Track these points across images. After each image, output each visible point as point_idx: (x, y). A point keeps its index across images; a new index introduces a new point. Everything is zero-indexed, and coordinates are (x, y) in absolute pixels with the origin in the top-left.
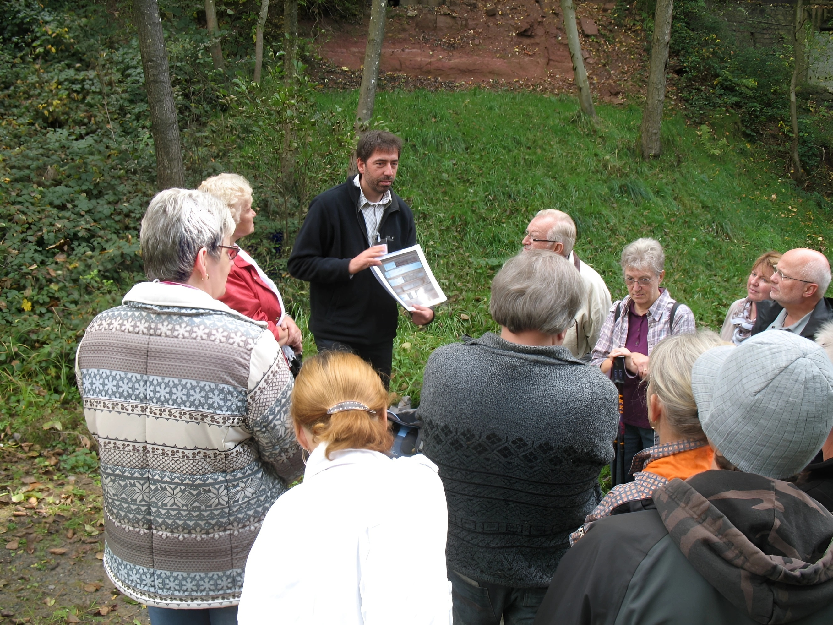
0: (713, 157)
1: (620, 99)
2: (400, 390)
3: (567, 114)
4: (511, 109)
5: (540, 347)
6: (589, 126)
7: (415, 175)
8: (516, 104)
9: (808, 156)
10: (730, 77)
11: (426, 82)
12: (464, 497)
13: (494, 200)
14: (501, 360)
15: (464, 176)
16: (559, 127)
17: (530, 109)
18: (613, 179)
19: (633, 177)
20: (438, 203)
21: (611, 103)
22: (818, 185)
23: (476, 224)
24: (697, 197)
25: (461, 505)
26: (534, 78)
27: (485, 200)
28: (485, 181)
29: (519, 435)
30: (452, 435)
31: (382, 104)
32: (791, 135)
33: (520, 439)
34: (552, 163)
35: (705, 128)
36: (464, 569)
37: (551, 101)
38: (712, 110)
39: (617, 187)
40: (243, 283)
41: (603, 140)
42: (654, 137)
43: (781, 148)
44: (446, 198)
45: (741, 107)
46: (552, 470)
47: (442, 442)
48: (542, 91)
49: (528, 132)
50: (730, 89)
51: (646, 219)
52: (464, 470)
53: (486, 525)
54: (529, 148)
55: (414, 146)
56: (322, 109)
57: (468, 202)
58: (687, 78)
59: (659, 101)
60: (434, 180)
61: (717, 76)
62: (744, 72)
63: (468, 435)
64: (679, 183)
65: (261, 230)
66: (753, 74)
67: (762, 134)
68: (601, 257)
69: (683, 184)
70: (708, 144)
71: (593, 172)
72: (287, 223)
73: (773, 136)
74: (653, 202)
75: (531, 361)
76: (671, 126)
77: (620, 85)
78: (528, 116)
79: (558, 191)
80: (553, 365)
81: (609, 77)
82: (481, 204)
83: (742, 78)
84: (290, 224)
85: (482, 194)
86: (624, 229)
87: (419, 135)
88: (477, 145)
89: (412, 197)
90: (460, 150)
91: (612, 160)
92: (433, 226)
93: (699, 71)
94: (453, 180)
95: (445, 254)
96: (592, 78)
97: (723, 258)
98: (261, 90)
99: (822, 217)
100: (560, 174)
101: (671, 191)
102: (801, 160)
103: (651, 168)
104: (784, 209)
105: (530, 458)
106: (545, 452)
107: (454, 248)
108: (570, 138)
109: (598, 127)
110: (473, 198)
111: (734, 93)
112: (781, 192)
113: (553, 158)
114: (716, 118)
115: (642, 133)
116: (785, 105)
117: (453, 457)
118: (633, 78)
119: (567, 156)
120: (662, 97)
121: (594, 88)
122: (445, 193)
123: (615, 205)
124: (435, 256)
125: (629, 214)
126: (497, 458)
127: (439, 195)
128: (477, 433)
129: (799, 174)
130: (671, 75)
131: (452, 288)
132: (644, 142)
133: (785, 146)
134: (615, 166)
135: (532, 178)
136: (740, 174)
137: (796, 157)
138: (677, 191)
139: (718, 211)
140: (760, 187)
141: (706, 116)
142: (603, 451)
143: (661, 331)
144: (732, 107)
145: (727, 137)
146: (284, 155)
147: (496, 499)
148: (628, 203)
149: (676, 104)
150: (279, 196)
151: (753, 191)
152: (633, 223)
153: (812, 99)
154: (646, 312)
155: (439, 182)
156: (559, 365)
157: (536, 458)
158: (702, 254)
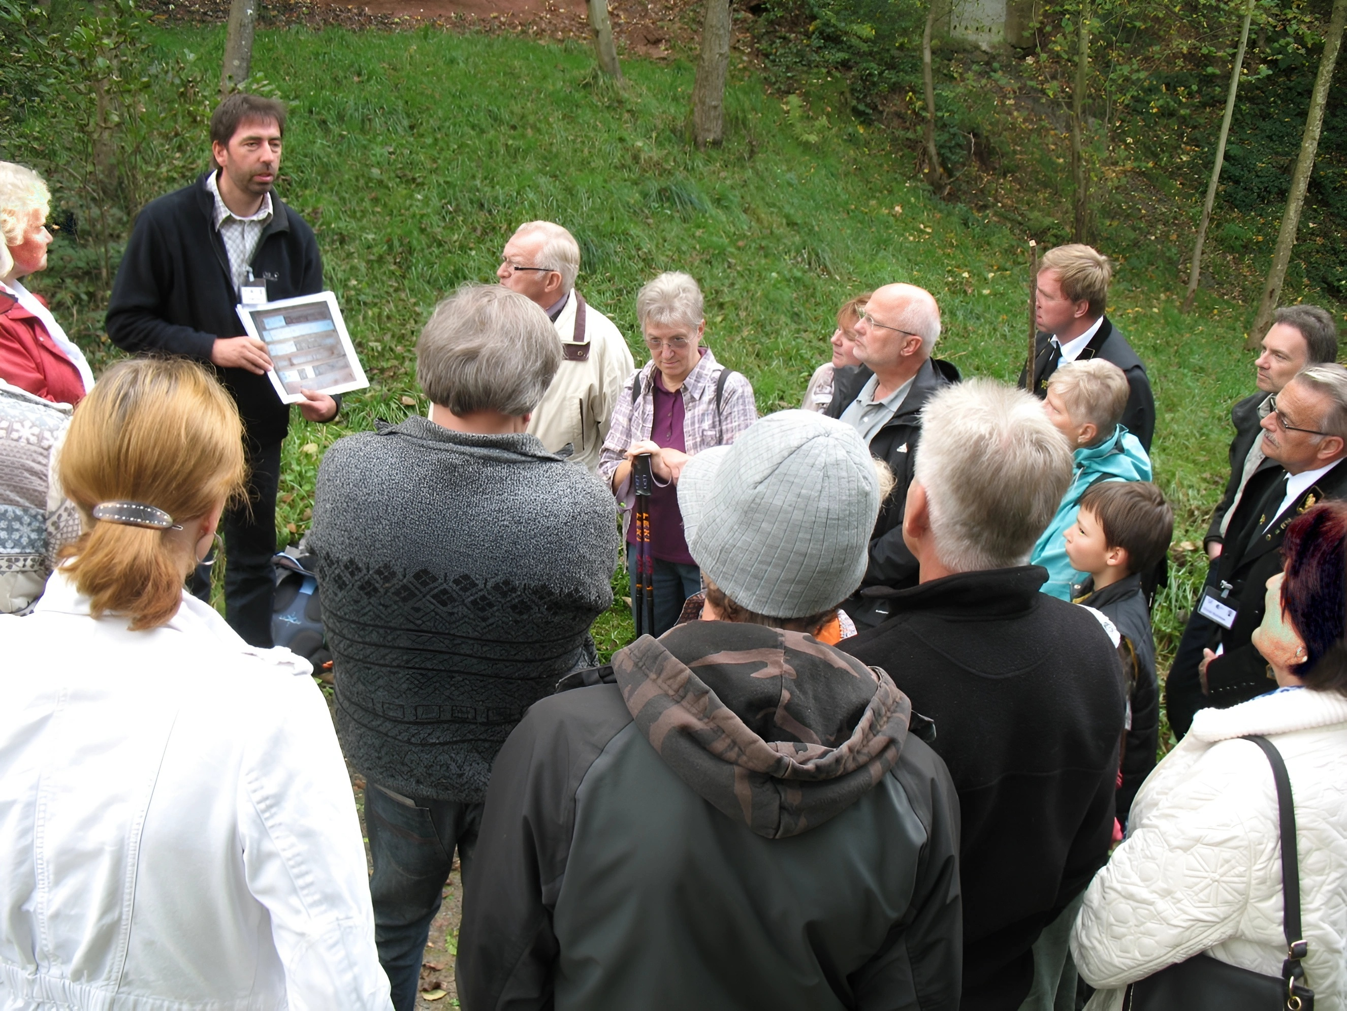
0: (806, 146)
1: (662, 50)
2: (301, 520)
3: (576, 73)
4: (485, 63)
5: (493, 437)
6: (611, 93)
7: (325, 171)
8: (494, 55)
9: (950, 148)
10: (833, 21)
11: (343, 15)
12: (383, 669)
13: (455, 211)
14: (434, 457)
15: (408, 172)
16: (562, 95)
17: (516, 63)
18: (649, 179)
19: (680, 175)
20: (363, 216)
21: (648, 56)
22: (965, 193)
23: (427, 252)
24: (780, 209)
25: (381, 682)
26: (523, 12)
27: (441, 213)
28: (441, 181)
29: (465, 571)
30: (361, 575)
31: (269, 50)
32: (924, 114)
33: (466, 577)
34: (550, 152)
35: (794, 100)
36: (390, 781)
37: (550, 51)
38: (806, 72)
39: (653, 192)
40: (16, 346)
41: (633, 116)
42: (712, 113)
43: (910, 135)
44: (378, 209)
45: (849, 68)
46: (516, 622)
47: (346, 585)
48: (536, 34)
49: (513, 102)
50: (833, 39)
51: (699, 243)
52: (382, 627)
53: (420, 711)
54: (514, 128)
55: (324, 122)
56: (165, 56)
57: (414, 216)
58: (767, 20)
59: (721, 55)
60: (357, 179)
61: (814, 18)
62: (855, 13)
63: (386, 572)
64: (752, 187)
65: (61, 263)
66: (870, 17)
67: (881, 112)
68: (627, 304)
69: (758, 188)
70: (799, 125)
71: (616, 167)
72: (107, 251)
73: (899, 115)
74: (711, 216)
75: (480, 458)
76: (741, 96)
77: (662, 27)
78: (512, 74)
79: (559, 197)
80: (514, 462)
81: (645, 14)
82: (435, 219)
83: (852, 22)
84: (112, 252)
85: (435, 202)
86: (664, 258)
87: (332, 103)
88: (428, 122)
89: (321, 206)
90: (400, 129)
91: (646, 148)
92: (356, 255)
93: (786, 9)
94: (389, 178)
95: (376, 300)
96: (618, 15)
97: (817, 304)
98: (50, 21)
99: (968, 241)
100: (564, 170)
101: (739, 199)
102: (939, 154)
103: (709, 161)
104: (913, 229)
105: (482, 605)
106: (504, 595)
107: (391, 290)
108: (580, 111)
109: (625, 95)
110: (421, 209)
111: (839, 47)
112: (909, 202)
113: (551, 144)
114: (811, 85)
115: (695, 105)
116: (916, 67)
117: (364, 608)
118: (682, 18)
119: (574, 141)
120: (726, 49)
121: (621, 31)
122: (376, 201)
123: (650, 221)
124: (359, 304)
125: (673, 234)
126: (432, 607)
127: (367, 204)
128: (399, 571)
129: (937, 175)
130: (742, 14)
131: (387, 356)
132: (698, 120)
133: (915, 131)
134: (651, 158)
135: (518, 176)
136: (847, 174)
137: (932, 149)
138: (749, 199)
139: (811, 230)
140: (878, 195)
141: (796, 81)
142: (593, 591)
143: (703, 415)
144: (836, 68)
145: (828, 115)
146: (96, 136)
147: (433, 670)
148: (671, 218)
149: (751, 62)
150: (92, 205)
151: (868, 199)
152: (679, 250)
153: (957, 60)
154: (679, 386)
155: (367, 184)
156: (523, 462)
157: (491, 605)
158: (786, 298)
